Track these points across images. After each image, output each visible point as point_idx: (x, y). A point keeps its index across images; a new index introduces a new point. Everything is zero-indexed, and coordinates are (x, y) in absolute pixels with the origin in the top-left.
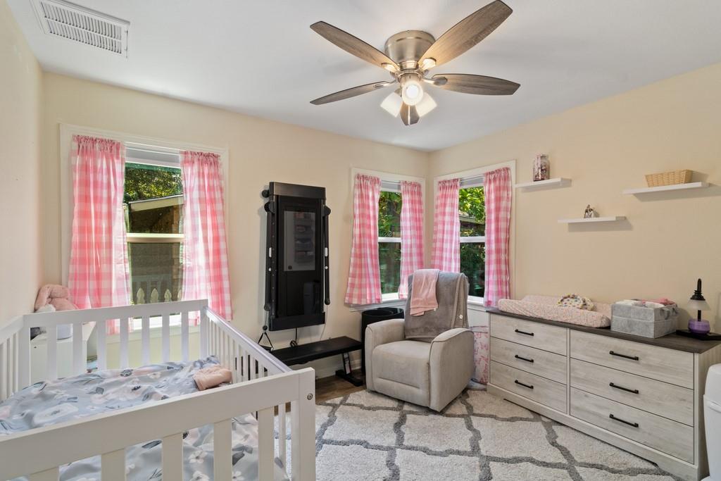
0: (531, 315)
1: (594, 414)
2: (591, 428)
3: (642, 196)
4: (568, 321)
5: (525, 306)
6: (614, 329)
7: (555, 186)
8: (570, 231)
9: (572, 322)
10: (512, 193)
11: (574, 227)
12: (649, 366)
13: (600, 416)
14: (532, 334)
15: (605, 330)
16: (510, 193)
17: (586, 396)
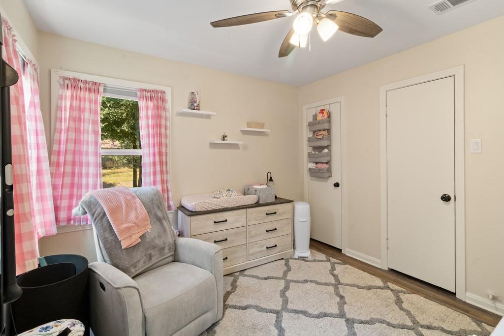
0: (220, 208)
1: (260, 252)
2: (260, 260)
3: (244, 132)
4: (242, 205)
5: (216, 203)
6: (261, 202)
7: (201, 116)
8: (210, 148)
9: (244, 204)
10: (169, 114)
11: (213, 145)
12: (279, 214)
13: (261, 251)
14: (226, 221)
15: (257, 205)
16: (168, 113)
17: (256, 244)
